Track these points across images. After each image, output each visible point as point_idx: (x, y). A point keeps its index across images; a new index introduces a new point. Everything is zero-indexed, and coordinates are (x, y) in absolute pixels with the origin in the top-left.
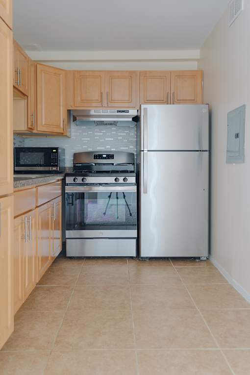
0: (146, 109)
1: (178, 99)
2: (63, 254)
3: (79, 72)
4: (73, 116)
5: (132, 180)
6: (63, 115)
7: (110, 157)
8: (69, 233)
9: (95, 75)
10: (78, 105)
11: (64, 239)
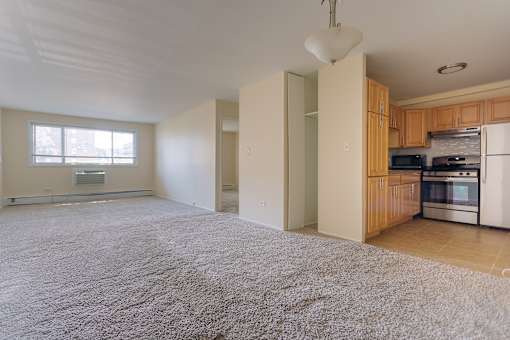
4: (430, 135)
5: (475, 174)
6: (424, 136)
7: (462, 159)
8: (425, 204)
10: (435, 128)
11: (422, 207)
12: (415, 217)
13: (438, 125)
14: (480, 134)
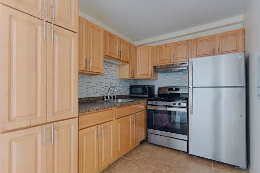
0: (192, 62)
1: (223, 51)
2: (145, 141)
3: (158, 46)
5: (184, 104)
6: (151, 69)
7: (177, 89)
8: (151, 131)
9: (167, 46)
10: (158, 63)
11: (147, 133)
12: (141, 143)
13: (160, 60)
14: (188, 68)
